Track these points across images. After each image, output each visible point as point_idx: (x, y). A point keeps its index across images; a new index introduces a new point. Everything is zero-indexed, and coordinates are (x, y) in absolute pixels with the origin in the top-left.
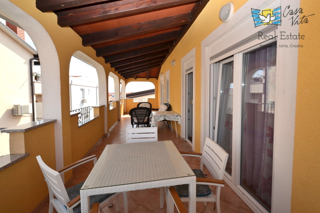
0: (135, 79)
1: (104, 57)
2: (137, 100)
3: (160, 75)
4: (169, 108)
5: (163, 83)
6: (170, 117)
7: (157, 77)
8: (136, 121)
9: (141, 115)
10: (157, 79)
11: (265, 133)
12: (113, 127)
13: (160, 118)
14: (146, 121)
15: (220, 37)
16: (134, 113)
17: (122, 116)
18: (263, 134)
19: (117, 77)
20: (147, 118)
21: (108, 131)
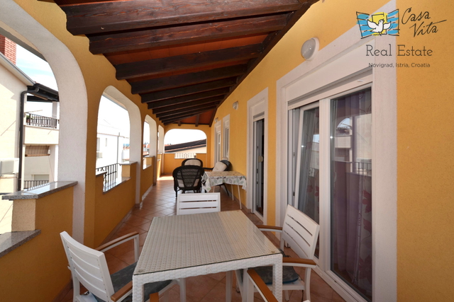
0: (179, 125)
1: (140, 94)
2: (180, 155)
3: (215, 121)
4: (229, 167)
5: (219, 132)
6: (231, 179)
7: (210, 123)
8: (181, 185)
9: (189, 177)
10: (210, 126)
11: (360, 199)
12: (146, 194)
13: (218, 181)
14: (196, 185)
15: (301, 77)
16: (179, 174)
17: (159, 179)
18: (358, 200)
19: (154, 122)
20: (197, 181)
21: (141, 201)
